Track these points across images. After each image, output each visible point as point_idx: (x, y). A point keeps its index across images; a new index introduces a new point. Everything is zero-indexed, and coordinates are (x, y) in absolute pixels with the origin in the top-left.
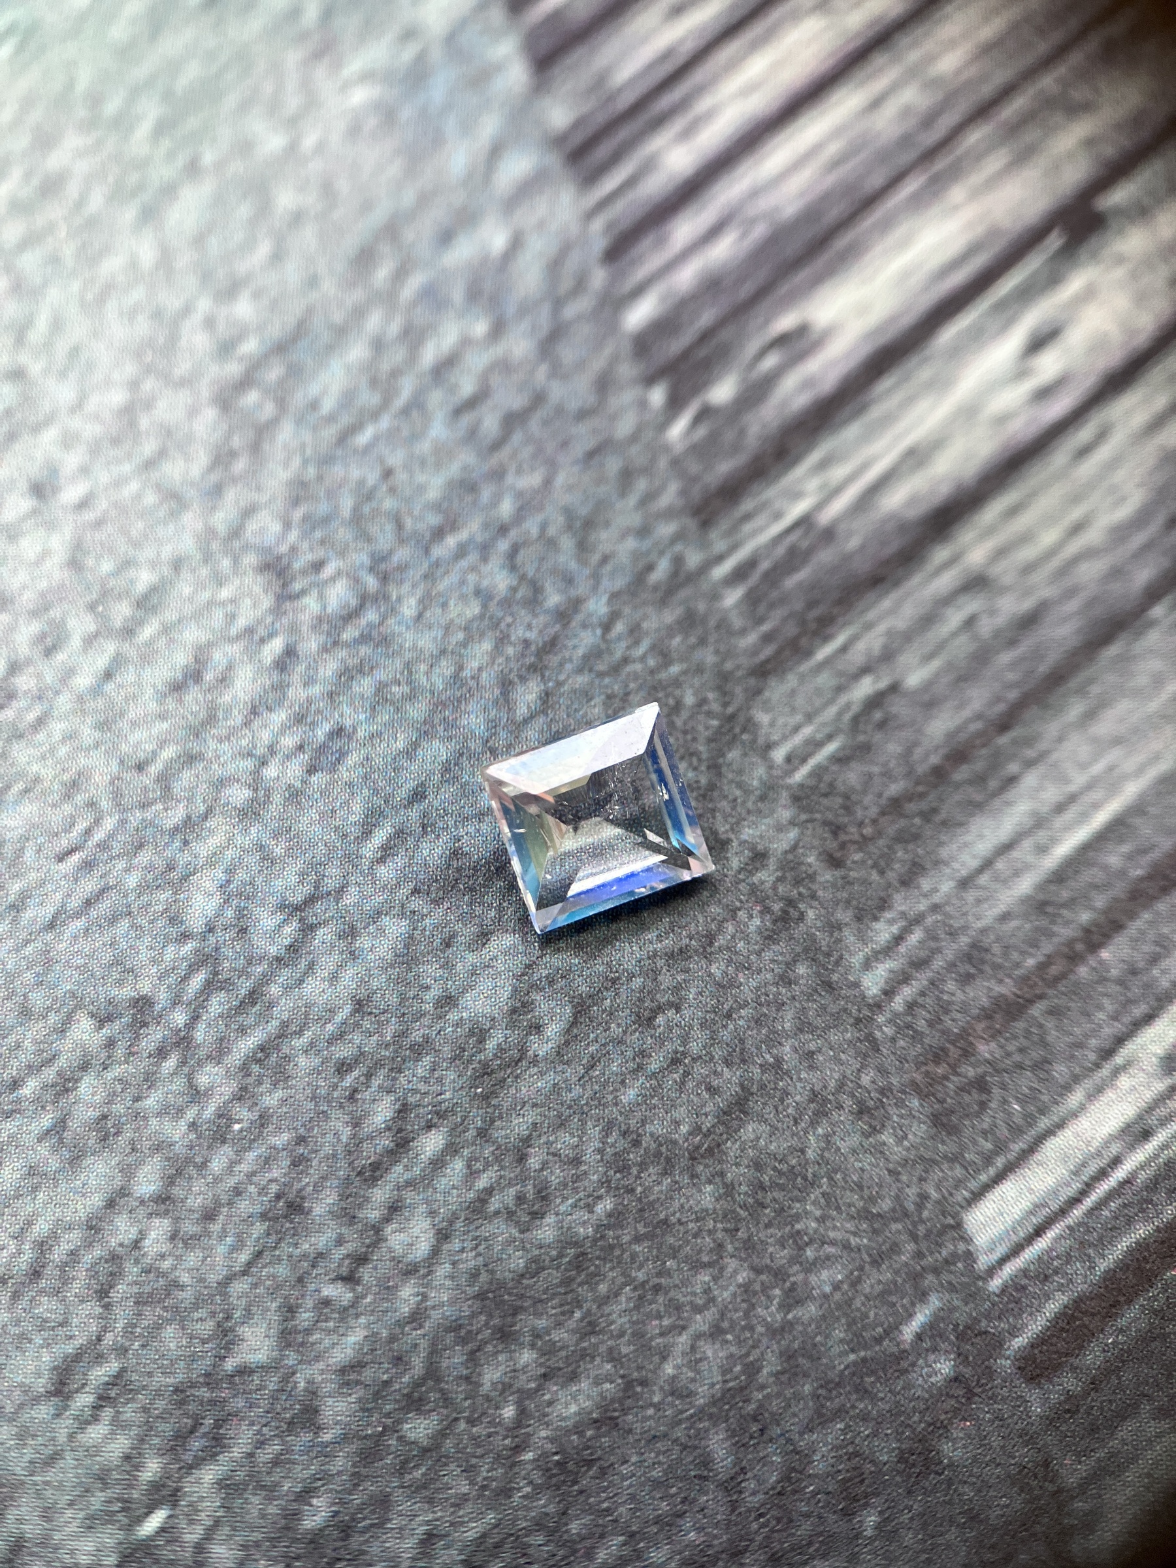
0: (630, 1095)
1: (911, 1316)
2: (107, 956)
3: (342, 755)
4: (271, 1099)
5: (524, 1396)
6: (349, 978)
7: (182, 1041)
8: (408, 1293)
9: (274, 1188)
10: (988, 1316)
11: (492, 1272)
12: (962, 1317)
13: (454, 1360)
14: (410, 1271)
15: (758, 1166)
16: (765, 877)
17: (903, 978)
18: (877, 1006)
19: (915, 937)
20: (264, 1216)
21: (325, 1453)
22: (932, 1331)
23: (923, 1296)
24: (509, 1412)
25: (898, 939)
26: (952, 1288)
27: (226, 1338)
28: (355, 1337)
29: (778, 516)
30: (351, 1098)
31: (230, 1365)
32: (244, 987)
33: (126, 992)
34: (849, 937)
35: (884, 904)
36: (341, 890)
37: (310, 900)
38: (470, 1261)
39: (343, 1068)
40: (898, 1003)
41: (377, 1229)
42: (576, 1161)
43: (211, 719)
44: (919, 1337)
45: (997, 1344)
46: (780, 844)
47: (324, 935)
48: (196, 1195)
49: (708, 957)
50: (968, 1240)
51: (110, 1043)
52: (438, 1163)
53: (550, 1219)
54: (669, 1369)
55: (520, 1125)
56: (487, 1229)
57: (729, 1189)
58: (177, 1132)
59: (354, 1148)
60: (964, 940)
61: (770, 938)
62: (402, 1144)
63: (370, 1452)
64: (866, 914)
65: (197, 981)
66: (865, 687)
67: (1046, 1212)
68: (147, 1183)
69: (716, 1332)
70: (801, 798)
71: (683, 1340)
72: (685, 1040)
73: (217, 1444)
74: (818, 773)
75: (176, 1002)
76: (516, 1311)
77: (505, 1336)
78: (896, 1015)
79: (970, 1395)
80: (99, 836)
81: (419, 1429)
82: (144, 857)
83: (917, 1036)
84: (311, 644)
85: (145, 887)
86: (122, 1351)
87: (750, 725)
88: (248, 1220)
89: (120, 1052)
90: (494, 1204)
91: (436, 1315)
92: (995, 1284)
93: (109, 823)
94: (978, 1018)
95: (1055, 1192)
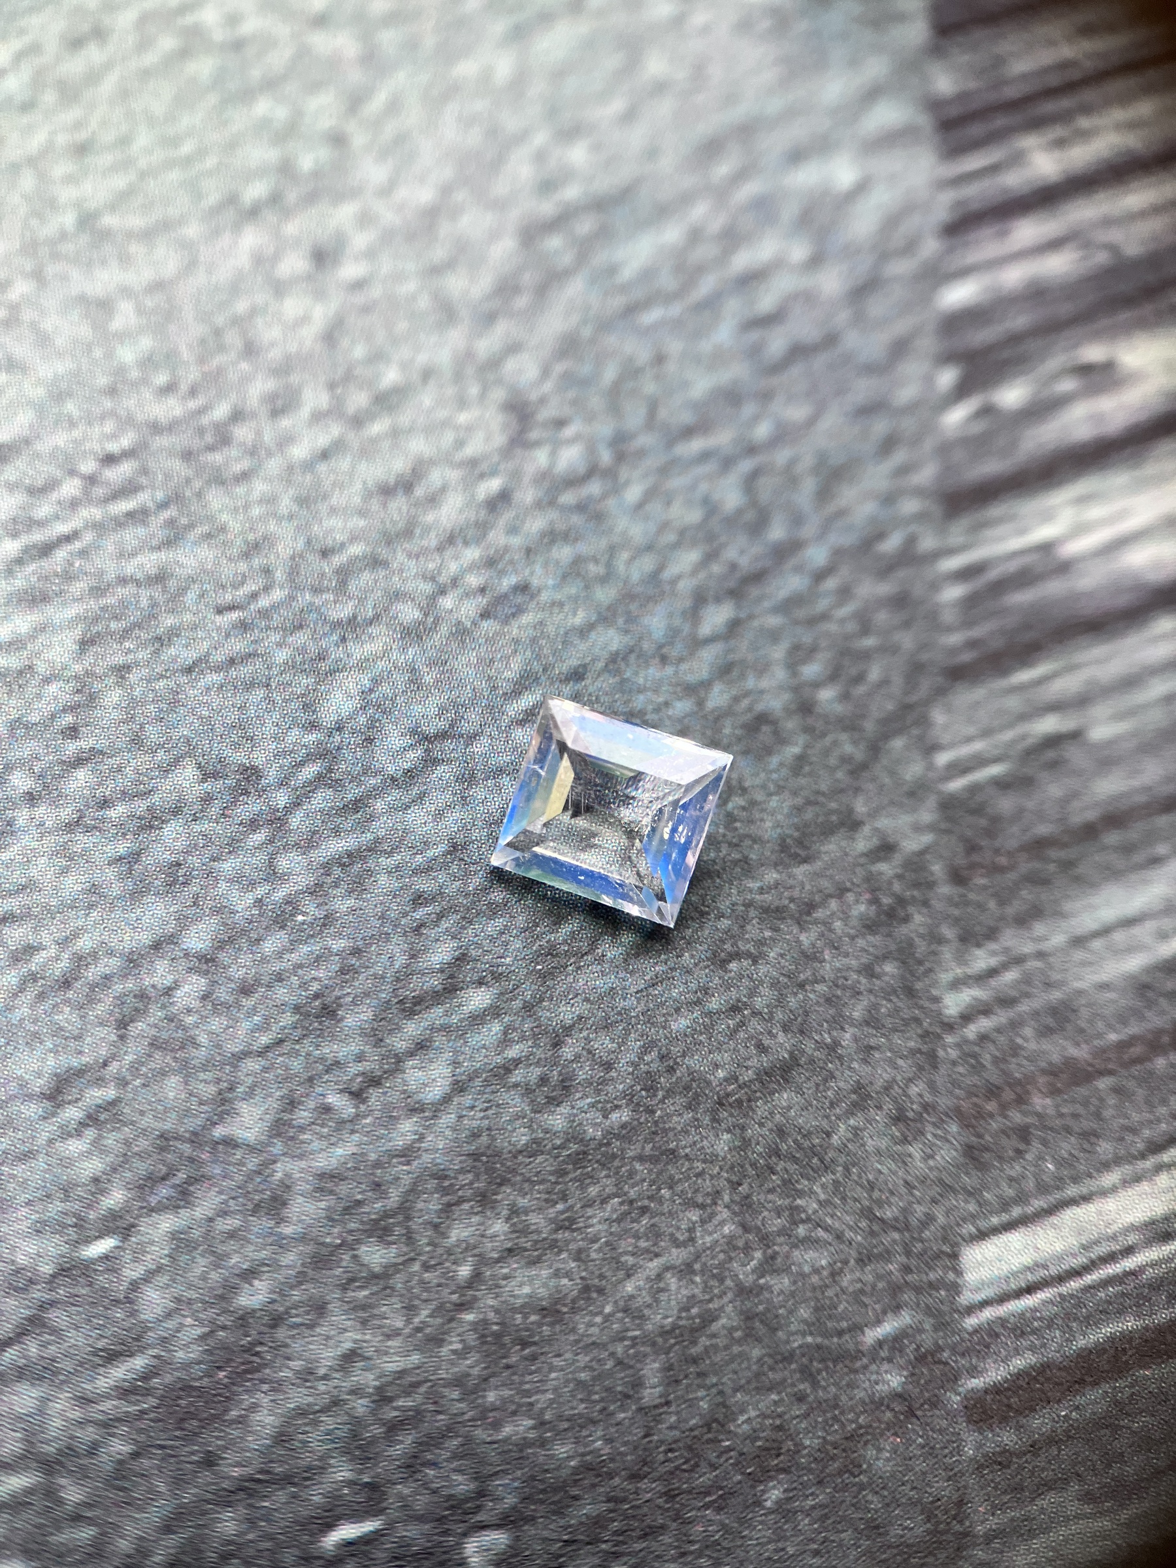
0: (681, 1024)
1: (878, 1322)
2: (233, 717)
3: (519, 611)
4: (342, 905)
5: (482, 1260)
6: (453, 820)
7: (277, 821)
8: (407, 1128)
9: (315, 987)
10: (953, 1349)
11: (493, 1139)
12: (927, 1340)
13: (430, 1205)
14: (416, 1109)
15: (781, 1132)
16: (885, 868)
17: (984, 1010)
18: (949, 1027)
19: (1010, 976)
20: (297, 1009)
21: (281, 1244)
22: (896, 1342)
23: (897, 1308)
24: (465, 1271)
25: (992, 972)
26: (928, 1311)
27: (223, 1105)
28: (342, 1151)
29: (1022, 532)
30: (418, 929)
31: (219, 1132)
32: (353, 792)
33: (240, 757)
34: (947, 953)
35: (991, 934)
36: (473, 737)
37: (443, 735)
38: (474, 1120)
39: (419, 900)
40: (971, 1031)
41: (397, 1062)
42: (608, 1066)
43: (408, 533)
44: (880, 1343)
45: (954, 1378)
46: (911, 844)
47: (442, 772)
48: (240, 966)
49: (802, 926)
50: (959, 1273)
51: (207, 799)
52: (478, 1019)
53: (564, 1109)
54: (630, 1287)
55: (567, 1013)
56: (504, 1096)
57: (746, 1144)
58: (242, 903)
59: (403, 977)
60: (1056, 995)
61: (869, 927)
62: (450, 989)
63: (322, 1259)
64: (970, 938)
65: (310, 771)
66: (1049, 725)
67: (1043, 1273)
68: (198, 939)
69: (686, 1271)
70: (949, 805)
71: (654, 1265)
72: (752, 993)
73: (183, 1197)
74: (974, 789)
75: (282, 783)
76: (504, 1182)
77: (485, 1200)
78: (966, 1041)
79: (911, 1413)
80: (264, 602)
81: (375, 1255)
82: (300, 638)
83: (978, 1068)
84: (527, 495)
85: (290, 666)
86: (123, 1082)
87: (924, 721)
88: (281, 1007)
89: (214, 810)
90: (517, 1076)
91: (426, 1158)
92: (971, 1322)
93: (277, 595)
94: (1044, 1072)
95: (1060, 1258)
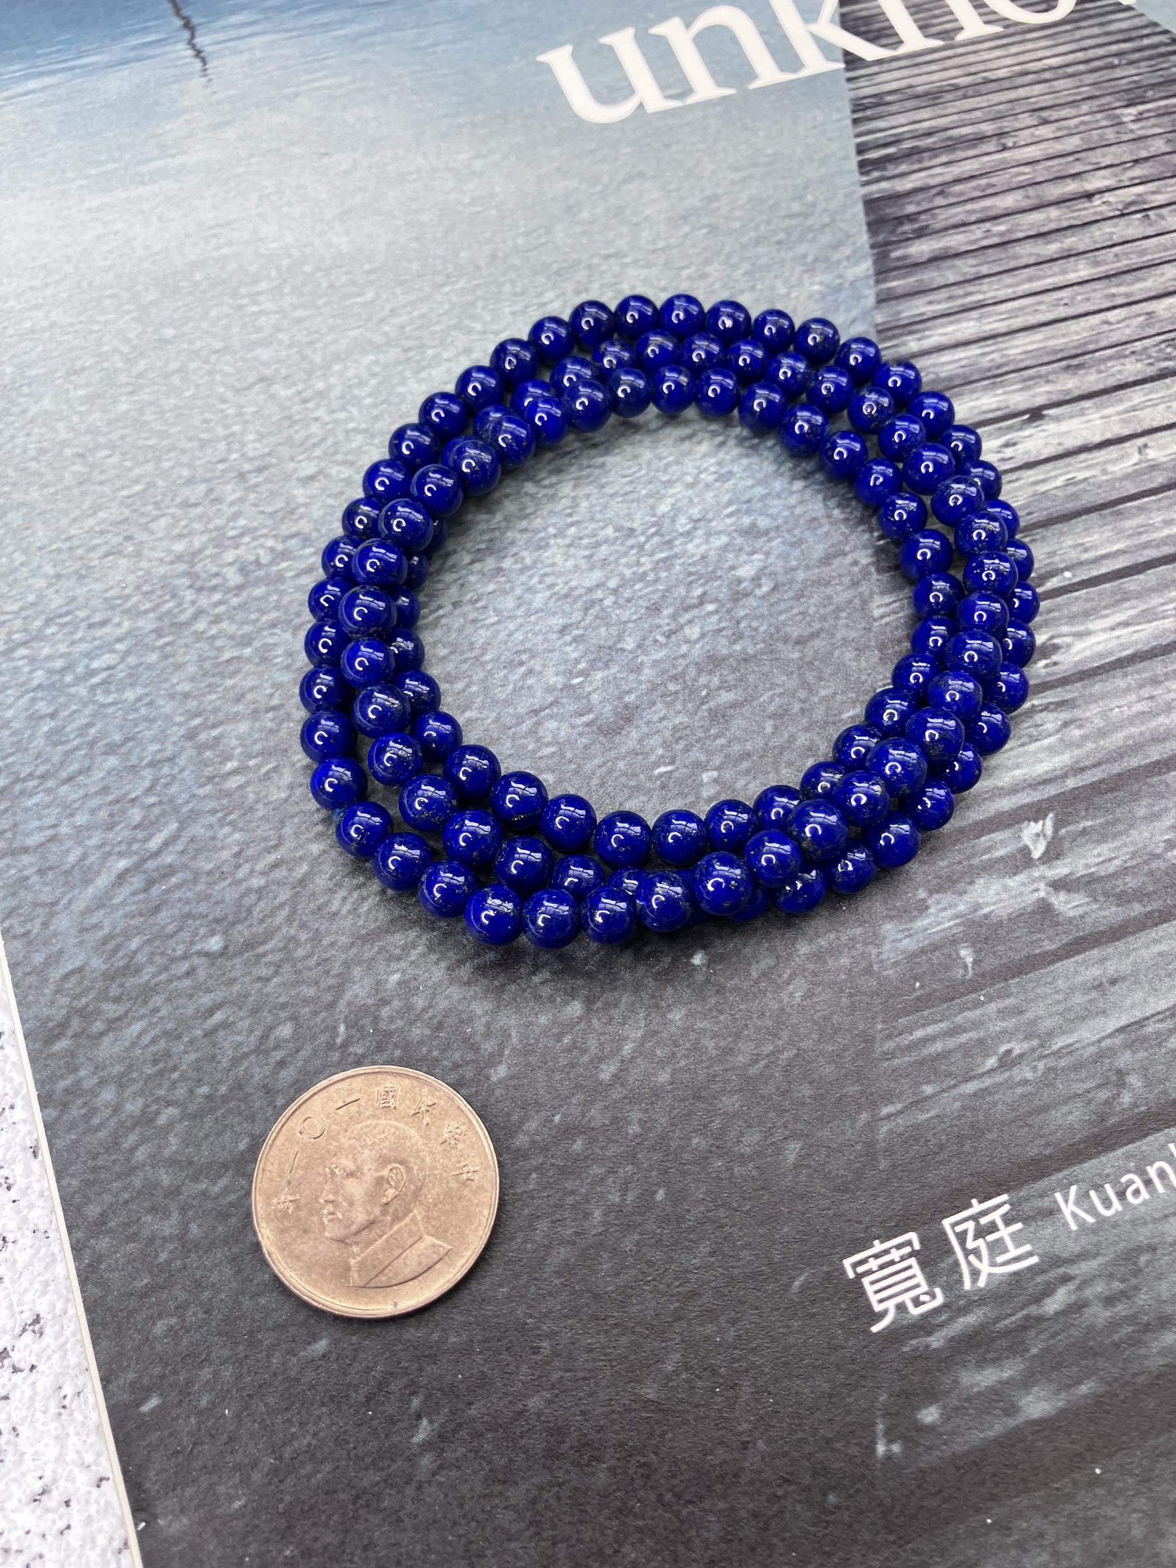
14: (688, 642)
17: (888, 614)
18: (876, 620)
25: (891, 603)
27: (620, 638)
32: (667, 538)
40: (884, 621)
41: (682, 627)
48: (627, 593)
51: (616, 538)
65: (653, 530)
68: (612, 584)
86: (585, 629)
